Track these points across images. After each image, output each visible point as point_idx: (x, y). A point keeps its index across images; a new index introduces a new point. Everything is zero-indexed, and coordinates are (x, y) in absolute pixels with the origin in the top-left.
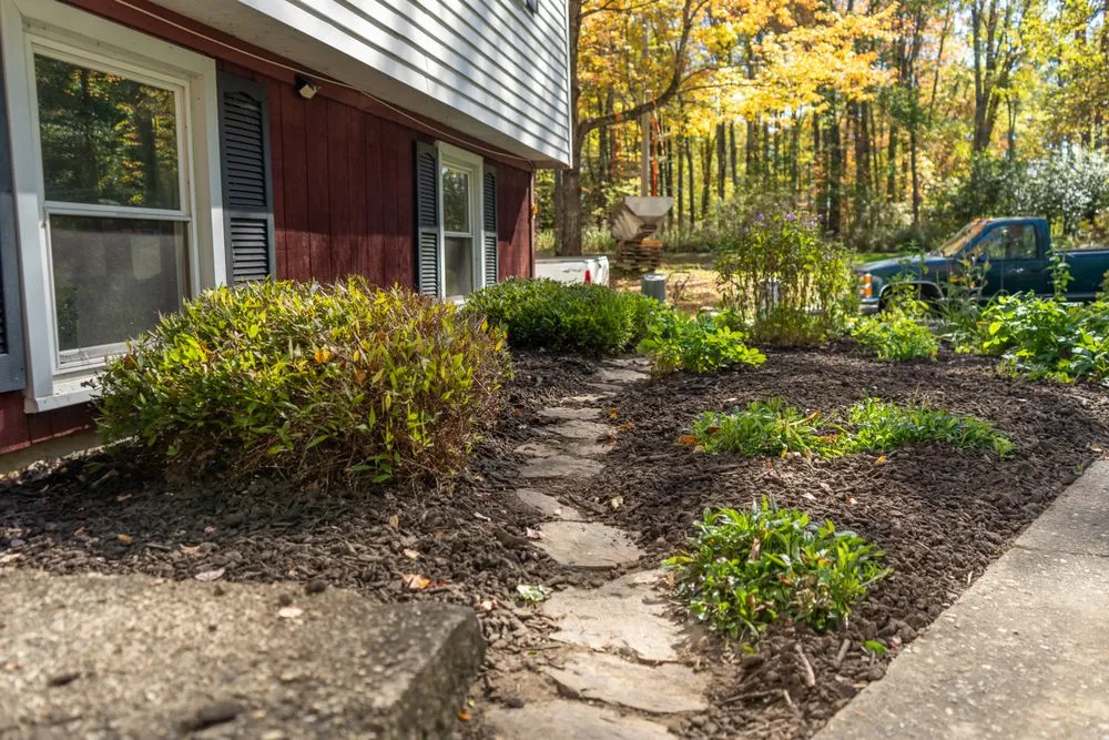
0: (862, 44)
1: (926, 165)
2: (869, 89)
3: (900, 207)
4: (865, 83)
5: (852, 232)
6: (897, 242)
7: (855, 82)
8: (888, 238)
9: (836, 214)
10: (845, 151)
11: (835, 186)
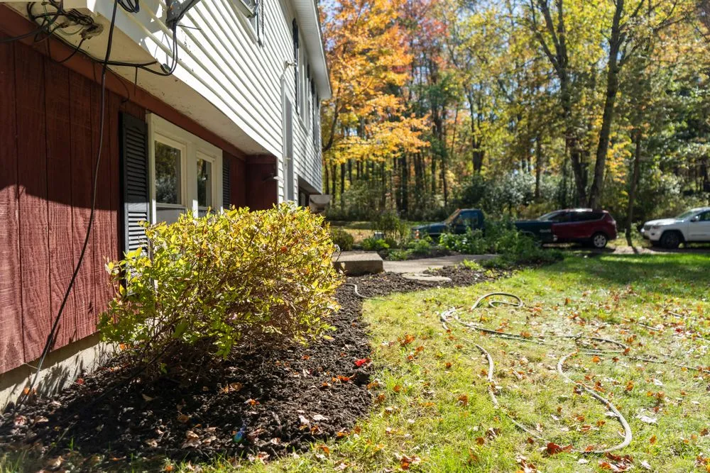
0: (414, 129)
1: (451, 175)
2: (418, 148)
3: (438, 197)
4: (416, 146)
5: (414, 210)
6: (436, 216)
7: (412, 145)
8: (432, 214)
9: (406, 202)
10: (410, 169)
11: (405, 187)
